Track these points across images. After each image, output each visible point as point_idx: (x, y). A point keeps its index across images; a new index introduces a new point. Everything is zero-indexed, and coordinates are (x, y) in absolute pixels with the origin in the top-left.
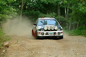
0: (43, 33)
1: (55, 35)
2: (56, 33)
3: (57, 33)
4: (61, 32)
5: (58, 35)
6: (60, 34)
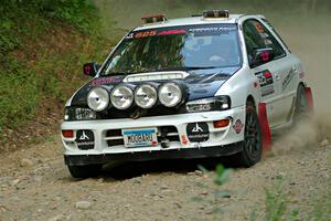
0: (84, 136)
1: (173, 146)
3: (182, 132)
4: (216, 124)
5: (192, 145)
6: (207, 139)
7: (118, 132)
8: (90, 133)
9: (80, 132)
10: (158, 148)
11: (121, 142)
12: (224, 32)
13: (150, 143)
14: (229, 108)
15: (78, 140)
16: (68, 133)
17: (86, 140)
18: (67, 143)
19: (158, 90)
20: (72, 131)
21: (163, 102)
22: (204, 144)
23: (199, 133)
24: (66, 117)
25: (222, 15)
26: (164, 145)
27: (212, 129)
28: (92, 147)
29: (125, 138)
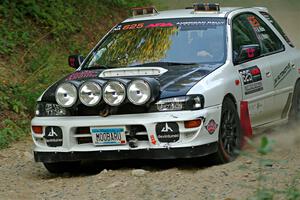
0: (53, 133)
1: (142, 146)
2: (142, 128)
3: (151, 131)
4: (187, 124)
5: (162, 145)
6: (177, 139)
7: (86, 130)
8: (58, 129)
9: (48, 129)
10: (127, 148)
11: (89, 140)
12: (211, 26)
13: (118, 142)
14: (202, 107)
15: (46, 137)
16: (38, 129)
17: (54, 137)
18: (37, 139)
19: (127, 87)
20: (41, 127)
21: (131, 100)
22: (174, 145)
23: (169, 133)
24: (37, 112)
25: (213, 8)
26: (132, 145)
27: (182, 129)
28: (60, 144)
29: (93, 136)
